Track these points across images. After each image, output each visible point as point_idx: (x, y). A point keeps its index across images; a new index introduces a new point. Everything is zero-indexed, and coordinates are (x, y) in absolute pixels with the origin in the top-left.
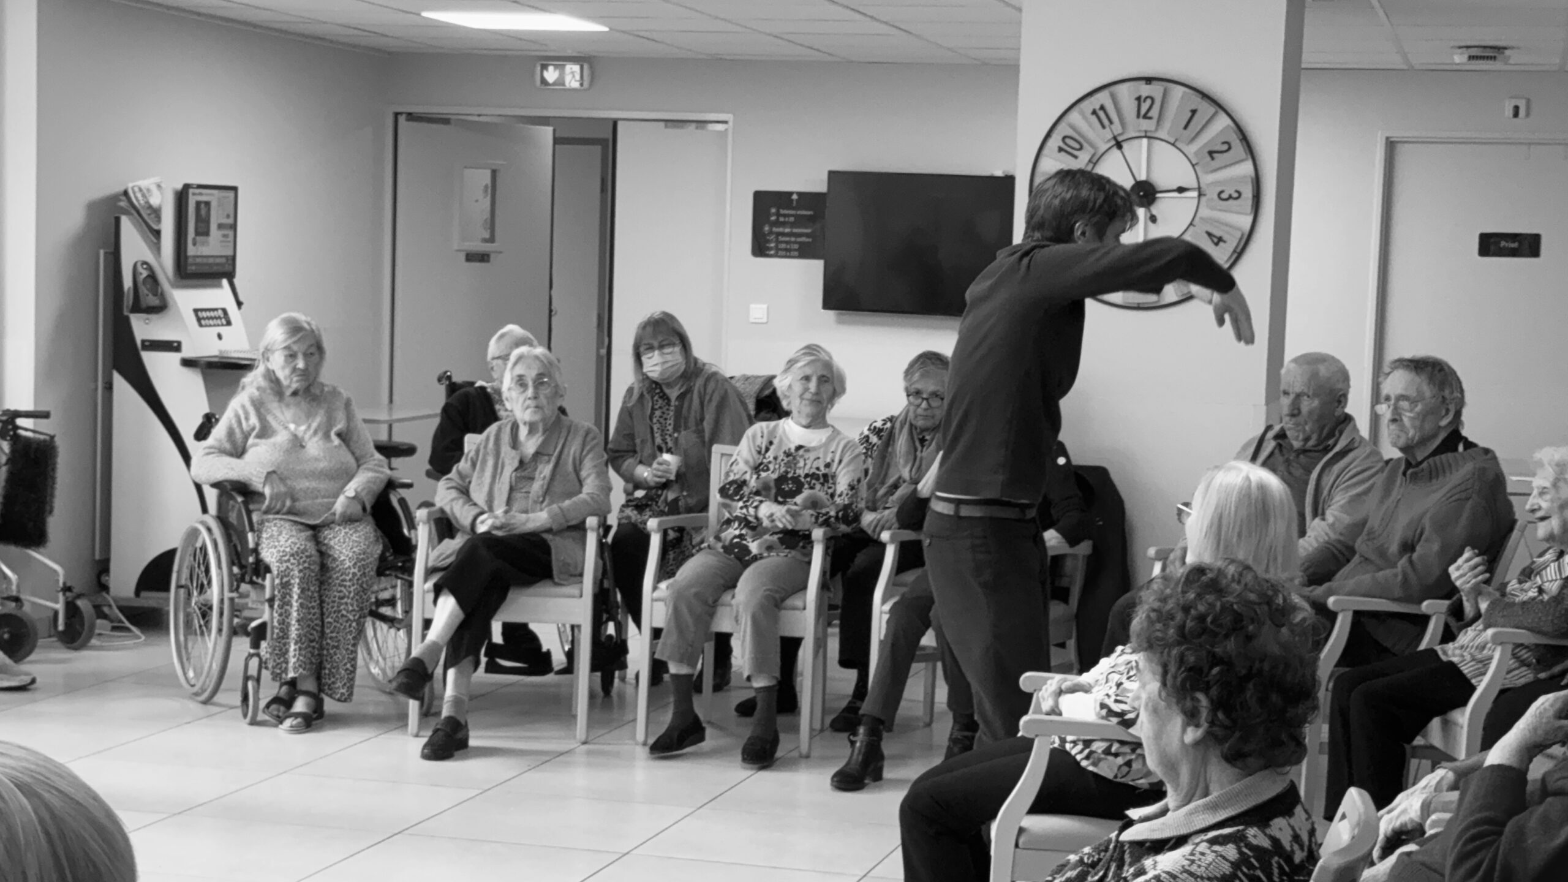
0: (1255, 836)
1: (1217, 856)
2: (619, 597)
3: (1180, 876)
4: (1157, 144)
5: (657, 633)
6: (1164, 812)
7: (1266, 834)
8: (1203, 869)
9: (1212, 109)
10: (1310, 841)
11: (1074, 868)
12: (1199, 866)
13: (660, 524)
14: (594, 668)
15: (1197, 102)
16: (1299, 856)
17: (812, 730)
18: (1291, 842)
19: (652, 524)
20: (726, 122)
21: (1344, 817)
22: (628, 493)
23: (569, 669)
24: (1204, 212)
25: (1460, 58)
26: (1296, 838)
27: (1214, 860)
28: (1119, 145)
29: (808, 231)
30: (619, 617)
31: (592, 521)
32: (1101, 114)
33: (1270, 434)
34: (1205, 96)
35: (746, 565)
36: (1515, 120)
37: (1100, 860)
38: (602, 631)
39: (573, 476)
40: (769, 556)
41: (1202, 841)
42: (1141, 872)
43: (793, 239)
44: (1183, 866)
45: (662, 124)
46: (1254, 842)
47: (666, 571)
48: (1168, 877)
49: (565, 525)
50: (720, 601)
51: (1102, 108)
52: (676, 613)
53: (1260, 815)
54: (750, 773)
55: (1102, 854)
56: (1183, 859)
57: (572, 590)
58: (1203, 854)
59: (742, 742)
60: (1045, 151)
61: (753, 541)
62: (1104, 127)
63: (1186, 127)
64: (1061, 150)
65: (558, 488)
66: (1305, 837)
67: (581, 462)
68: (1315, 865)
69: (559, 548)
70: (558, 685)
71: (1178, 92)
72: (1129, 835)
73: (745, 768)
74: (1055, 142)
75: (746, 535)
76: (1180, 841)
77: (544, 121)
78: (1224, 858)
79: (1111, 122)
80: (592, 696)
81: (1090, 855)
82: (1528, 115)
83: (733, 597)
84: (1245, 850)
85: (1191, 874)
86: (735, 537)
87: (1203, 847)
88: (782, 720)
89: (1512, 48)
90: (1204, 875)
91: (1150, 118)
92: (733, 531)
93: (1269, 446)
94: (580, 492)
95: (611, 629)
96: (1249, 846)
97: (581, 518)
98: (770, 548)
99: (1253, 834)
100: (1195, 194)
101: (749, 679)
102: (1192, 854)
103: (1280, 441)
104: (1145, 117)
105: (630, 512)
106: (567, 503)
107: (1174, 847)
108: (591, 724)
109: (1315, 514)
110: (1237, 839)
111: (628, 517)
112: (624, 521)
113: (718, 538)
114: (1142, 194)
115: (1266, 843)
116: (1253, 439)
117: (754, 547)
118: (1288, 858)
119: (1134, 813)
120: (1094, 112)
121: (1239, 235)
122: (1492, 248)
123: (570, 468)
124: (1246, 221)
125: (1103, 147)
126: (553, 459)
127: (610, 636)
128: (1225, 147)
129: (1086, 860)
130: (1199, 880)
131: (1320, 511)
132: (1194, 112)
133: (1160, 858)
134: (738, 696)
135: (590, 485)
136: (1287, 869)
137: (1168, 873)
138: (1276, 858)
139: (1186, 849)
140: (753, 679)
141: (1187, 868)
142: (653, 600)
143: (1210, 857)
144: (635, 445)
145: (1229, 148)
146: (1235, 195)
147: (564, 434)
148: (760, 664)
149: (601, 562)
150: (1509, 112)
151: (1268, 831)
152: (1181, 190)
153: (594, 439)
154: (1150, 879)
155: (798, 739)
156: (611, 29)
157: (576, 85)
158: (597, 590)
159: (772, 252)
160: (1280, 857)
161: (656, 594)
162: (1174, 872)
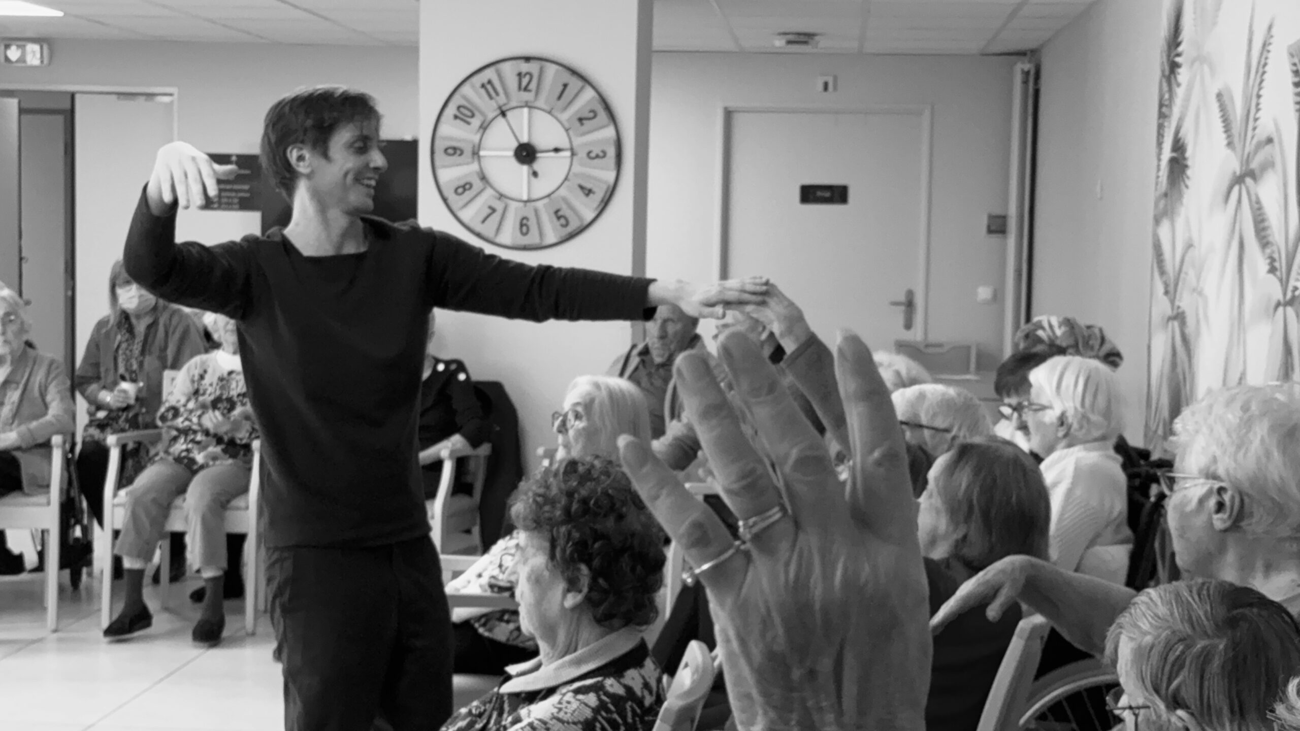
0: (612, 686)
1: (580, 704)
2: (85, 504)
3: (551, 722)
4: (536, 112)
5: (116, 534)
6: (537, 667)
7: (620, 683)
8: (569, 715)
9: (580, 83)
10: (658, 687)
11: (464, 718)
12: (566, 713)
13: (118, 440)
14: (62, 565)
15: (567, 77)
16: (648, 701)
17: (256, 610)
18: (642, 688)
19: (111, 440)
20: (171, 95)
21: (686, 665)
22: (91, 414)
23: (40, 567)
24: (577, 168)
25: (779, 43)
26: (646, 685)
27: (578, 707)
28: (503, 114)
29: (246, 187)
30: (85, 521)
31: (57, 440)
32: (489, 87)
33: (635, 352)
34: (574, 72)
35: (194, 473)
36: (825, 93)
37: (485, 711)
38: (71, 534)
39: (40, 400)
40: (214, 465)
41: (569, 691)
42: (517, 720)
43: (233, 194)
44: (552, 714)
45: (114, 97)
46: (611, 690)
47: (124, 481)
48: (539, 723)
49: (32, 443)
50: (173, 504)
51: (490, 82)
52: (134, 517)
53: (616, 668)
54: (201, 651)
55: (488, 705)
56: (552, 708)
57: (42, 499)
58: (569, 702)
59: (194, 624)
60: (443, 119)
61: (199, 453)
62: (491, 97)
63: (560, 97)
64: (456, 117)
65: (26, 410)
66: (653, 684)
67: (46, 388)
68: (660, 706)
69: (28, 465)
70: (32, 582)
71: (551, 69)
72: (508, 688)
73: (196, 647)
74: (451, 110)
75: (193, 448)
76: (550, 692)
77: (9, 93)
78: (586, 705)
79: (497, 94)
80: (61, 589)
81: (477, 707)
82: (835, 88)
83: (184, 500)
84: (604, 698)
85: (559, 720)
86: (182, 451)
87: (569, 697)
88: (228, 604)
89: (821, 34)
90: (570, 720)
91: (530, 91)
92: (180, 446)
93: (635, 361)
94: (45, 414)
95: (78, 532)
96: (607, 694)
97: (47, 437)
98: (215, 458)
99: (611, 685)
100: (568, 154)
101: (198, 571)
102: (560, 703)
103: (644, 358)
104: (526, 89)
105: (95, 432)
106: (34, 424)
107: (545, 697)
108: (59, 616)
109: (673, 416)
110: (597, 689)
111: (92, 436)
112: (88, 439)
113: (167, 452)
114: (524, 154)
115: (621, 691)
116: (621, 356)
117: (200, 458)
118: (640, 702)
119: (512, 669)
120: (483, 86)
121: (605, 187)
122: (811, 197)
123: (36, 393)
124: (610, 176)
125: (491, 115)
126: (21, 386)
127: (77, 540)
128: (591, 115)
129: (474, 711)
130: (566, 724)
131: (676, 412)
132: (565, 86)
133: (533, 707)
134: (192, 585)
135: (55, 408)
136: (638, 711)
137: (540, 720)
138: (630, 703)
139: (554, 699)
140: (202, 571)
141: (556, 714)
142: (114, 506)
143: (575, 705)
144: (99, 373)
145: (595, 116)
146: (601, 154)
147: (30, 364)
148: (209, 558)
149: (66, 474)
150: (820, 87)
151: (622, 680)
152: (557, 150)
153: (57, 368)
154: (525, 727)
155: (244, 619)
156: (65, 14)
157: (36, 62)
158: (64, 497)
159: (216, 206)
160: (632, 701)
161: (117, 501)
162: (545, 719)
